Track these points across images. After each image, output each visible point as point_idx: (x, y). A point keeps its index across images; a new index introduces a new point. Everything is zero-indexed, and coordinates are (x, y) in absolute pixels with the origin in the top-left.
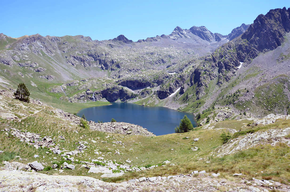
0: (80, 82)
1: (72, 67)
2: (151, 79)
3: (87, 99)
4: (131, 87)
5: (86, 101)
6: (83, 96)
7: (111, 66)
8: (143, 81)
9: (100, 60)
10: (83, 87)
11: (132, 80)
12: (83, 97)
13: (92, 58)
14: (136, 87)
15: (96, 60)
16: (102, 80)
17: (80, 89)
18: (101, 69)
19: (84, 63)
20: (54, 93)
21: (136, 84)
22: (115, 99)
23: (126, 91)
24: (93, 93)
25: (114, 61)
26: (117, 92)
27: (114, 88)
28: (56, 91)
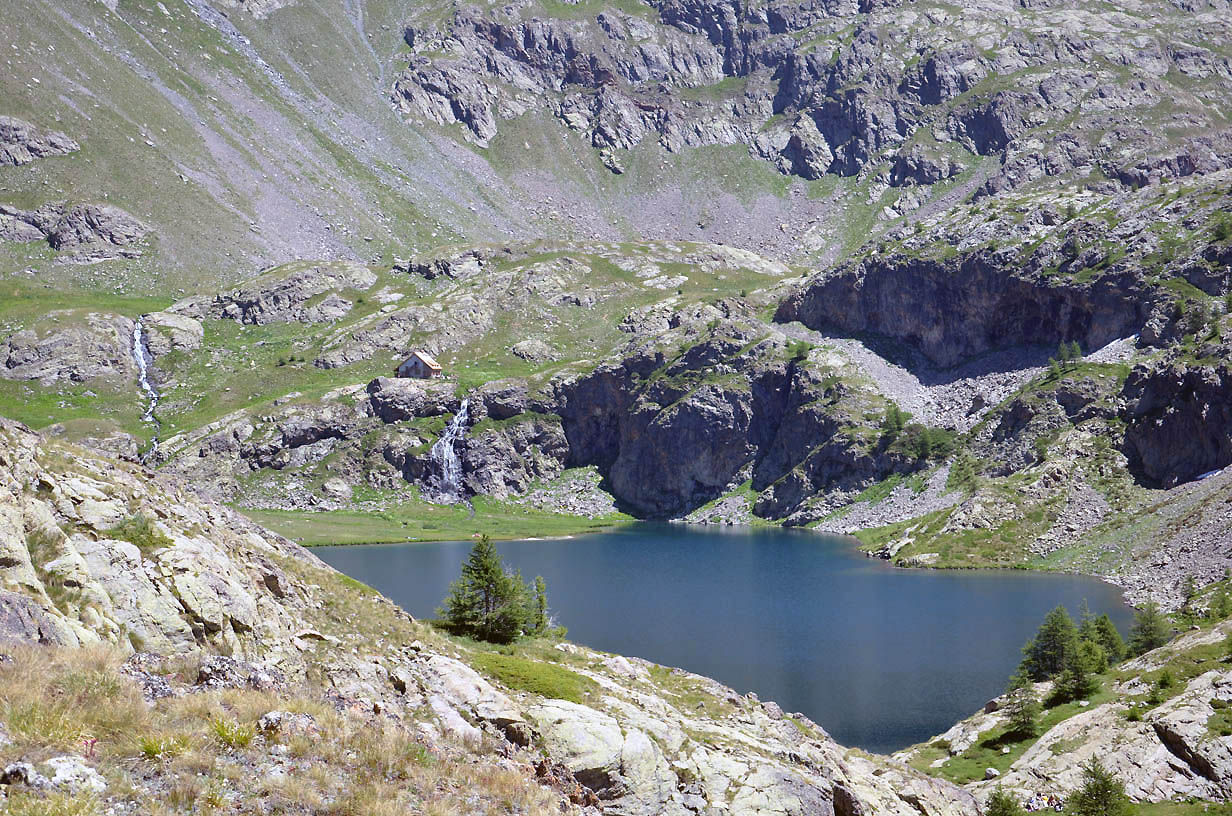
0: (378, 285)
1: (447, 145)
2: (1182, 235)
3: (367, 468)
4: (914, 340)
5: (340, 487)
6: (326, 434)
7: (902, 127)
8: (1063, 268)
9: (791, 59)
10: (381, 337)
11: (936, 254)
12: (323, 448)
13: (702, 42)
14: (978, 343)
15: (738, 67)
16: (656, 270)
17: (335, 357)
18: (788, 164)
19: (599, 103)
20: (15, 383)
21: (980, 306)
22: (699, 486)
23: (834, 390)
24: (453, 408)
25: (948, 72)
26: (731, 397)
27: (698, 357)
28: (49, 373)
